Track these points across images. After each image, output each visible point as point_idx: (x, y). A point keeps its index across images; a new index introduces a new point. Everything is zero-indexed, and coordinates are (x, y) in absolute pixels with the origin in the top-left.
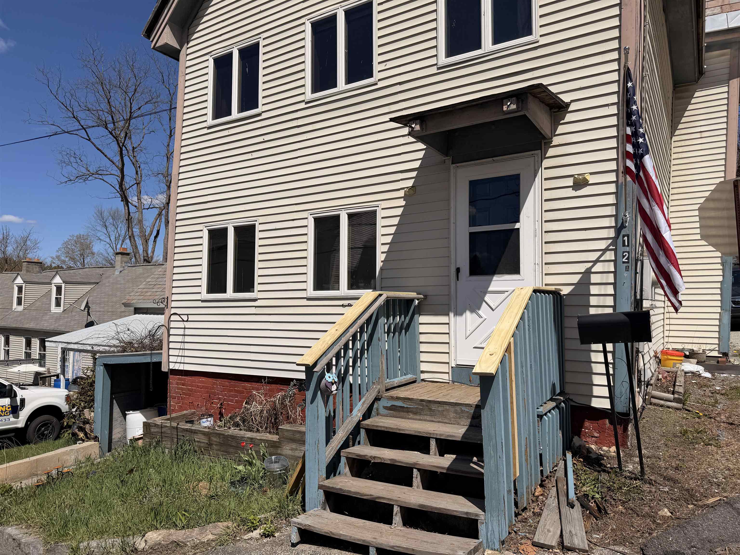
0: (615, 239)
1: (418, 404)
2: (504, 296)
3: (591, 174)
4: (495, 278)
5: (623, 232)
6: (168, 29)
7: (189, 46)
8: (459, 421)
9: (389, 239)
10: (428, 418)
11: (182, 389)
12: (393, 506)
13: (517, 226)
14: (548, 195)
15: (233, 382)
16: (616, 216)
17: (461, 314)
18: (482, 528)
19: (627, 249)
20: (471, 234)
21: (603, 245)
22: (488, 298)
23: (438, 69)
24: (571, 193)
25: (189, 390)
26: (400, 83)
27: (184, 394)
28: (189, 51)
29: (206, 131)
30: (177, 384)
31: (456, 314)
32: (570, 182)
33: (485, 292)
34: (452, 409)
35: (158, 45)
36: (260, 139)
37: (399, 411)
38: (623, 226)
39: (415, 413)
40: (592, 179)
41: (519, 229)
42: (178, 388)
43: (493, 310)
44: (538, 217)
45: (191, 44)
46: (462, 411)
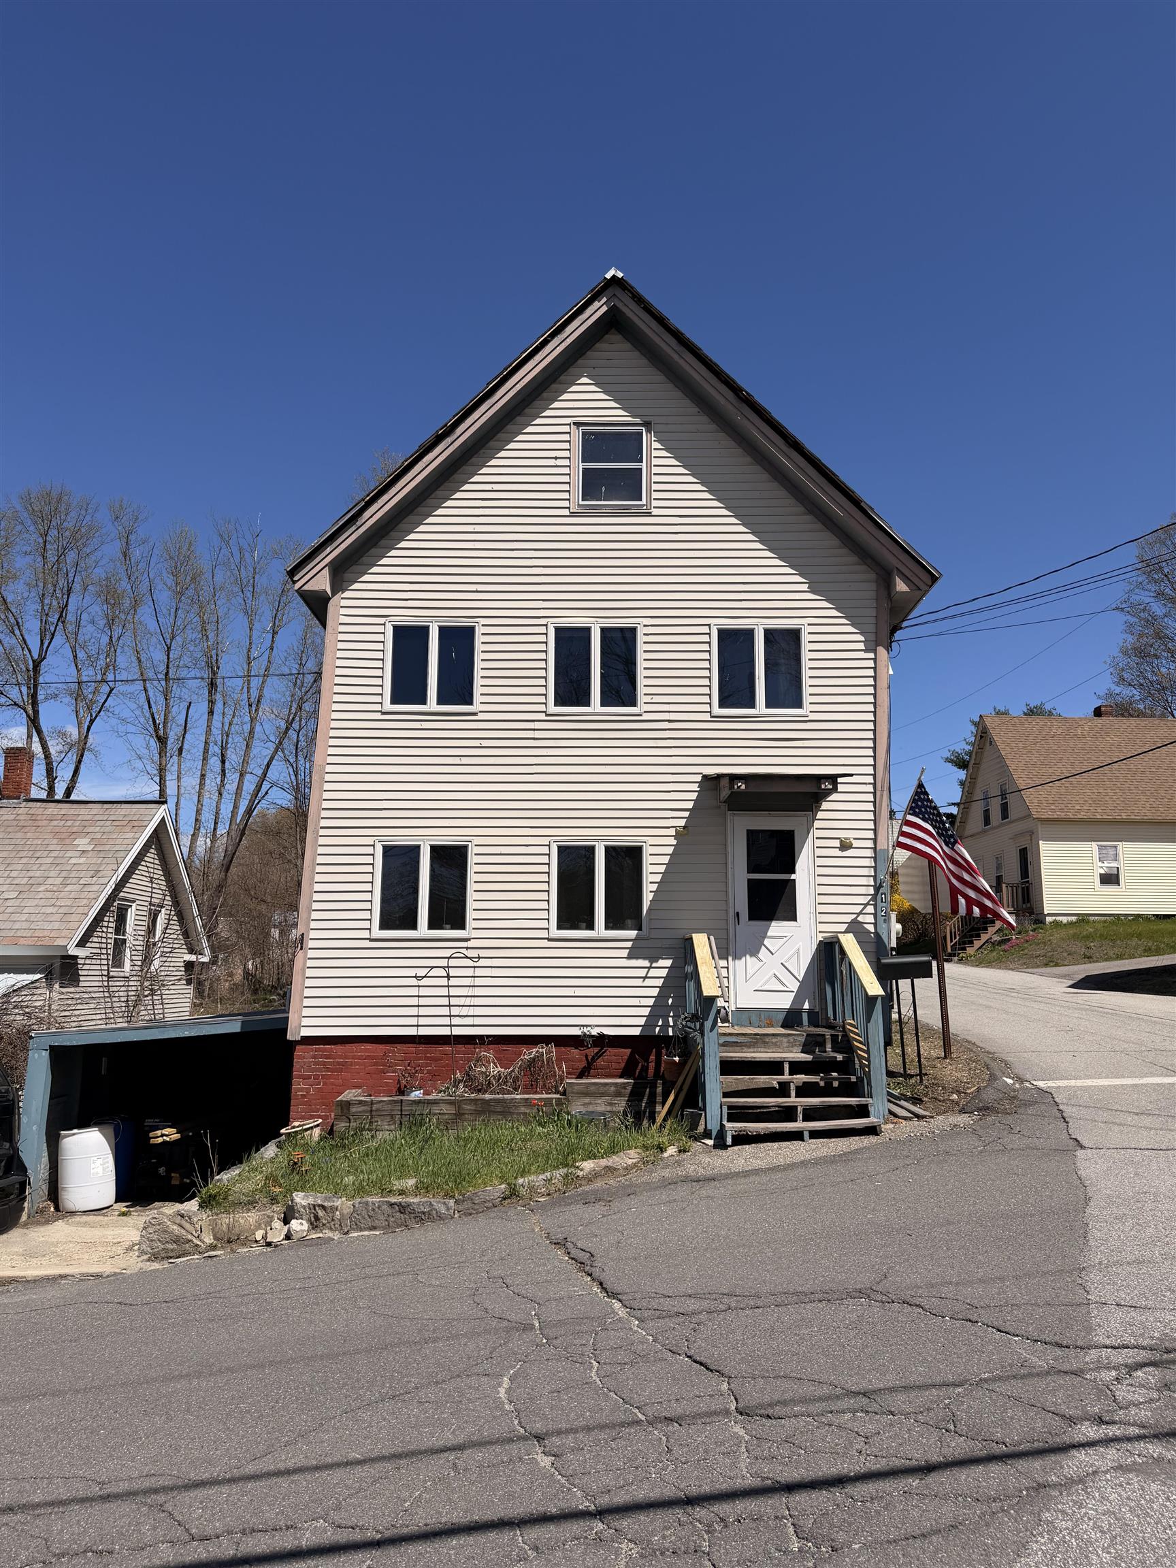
0: (874, 897)
1: (752, 1038)
2: (783, 941)
3: (855, 839)
4: (774, 923)
5: (881, 891)
6: (326, 572)
7: (343, 596)
8: (791, 1049)
9: (658, 878)
10: (762, 1050)
11: (324, 1064)
12: (796, 1107)
13: (793, 877)
14: (819, 852)
15: (422, 1047)
16: (875, 877)
17: (740, 959)
18: (871, 1109)
19: (884, 905)
20: (749, 880)
21: (864, 900)
22: (766, 942)
23: (712, 717)
24: (838, 853)
25: (339, 1063)
26: (669, 721)
27: (328, 1070)
28: (344, 603)
29: (378, 716)
30: (314, 1057)
31: (735, 958)
32: (837, 843)
33: (765, 936)
34: (785, 1040)
35: (305, 588)
36: (476, 743)
37: (732, 1046)
38: (881, 886)
39: (749, 1047)
40: (856, 844)
41: (794, 880)
42: (316, 1063)
43: (773, 954)
44: (812, 871)
45: (347, 594)
46: (795, 1041)
